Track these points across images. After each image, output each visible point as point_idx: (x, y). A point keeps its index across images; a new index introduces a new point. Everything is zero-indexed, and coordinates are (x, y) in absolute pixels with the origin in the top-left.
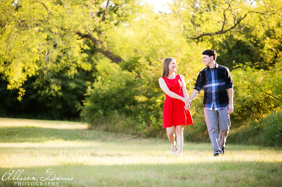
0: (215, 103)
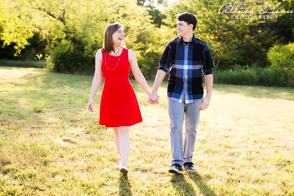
0: (186, 93)
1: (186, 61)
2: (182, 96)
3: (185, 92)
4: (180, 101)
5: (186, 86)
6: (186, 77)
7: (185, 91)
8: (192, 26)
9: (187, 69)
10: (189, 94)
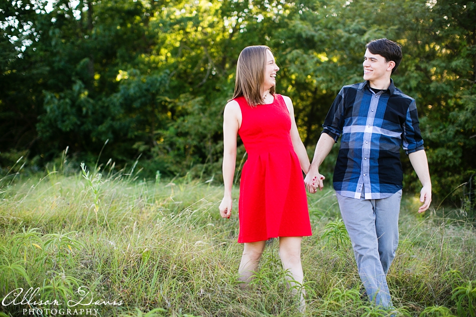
1: (370, 119)
2: (359, 186)
3: (365, 177)
4: (357, 195)
5: (366, 163)
6: (367, 147)
7: (364, 175)
8: (392, 64)
9: (371, 132)
10: (371, 182)
